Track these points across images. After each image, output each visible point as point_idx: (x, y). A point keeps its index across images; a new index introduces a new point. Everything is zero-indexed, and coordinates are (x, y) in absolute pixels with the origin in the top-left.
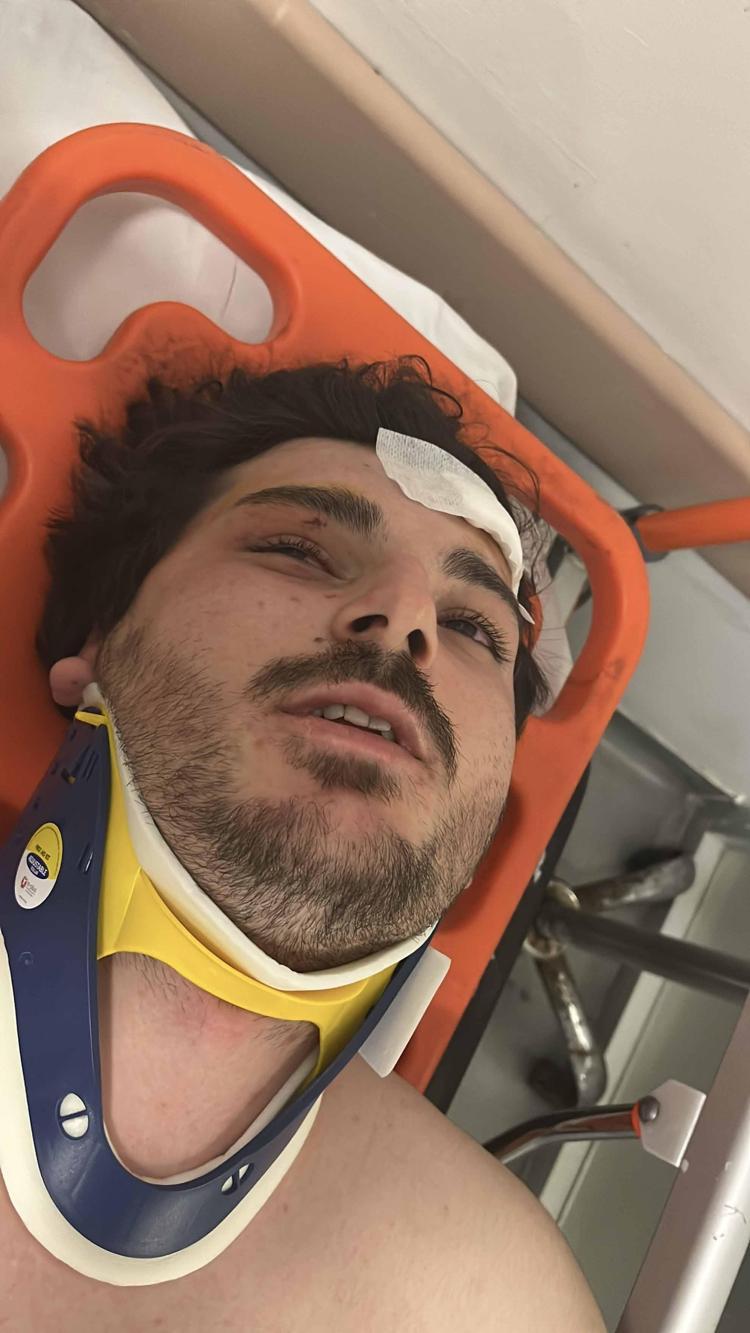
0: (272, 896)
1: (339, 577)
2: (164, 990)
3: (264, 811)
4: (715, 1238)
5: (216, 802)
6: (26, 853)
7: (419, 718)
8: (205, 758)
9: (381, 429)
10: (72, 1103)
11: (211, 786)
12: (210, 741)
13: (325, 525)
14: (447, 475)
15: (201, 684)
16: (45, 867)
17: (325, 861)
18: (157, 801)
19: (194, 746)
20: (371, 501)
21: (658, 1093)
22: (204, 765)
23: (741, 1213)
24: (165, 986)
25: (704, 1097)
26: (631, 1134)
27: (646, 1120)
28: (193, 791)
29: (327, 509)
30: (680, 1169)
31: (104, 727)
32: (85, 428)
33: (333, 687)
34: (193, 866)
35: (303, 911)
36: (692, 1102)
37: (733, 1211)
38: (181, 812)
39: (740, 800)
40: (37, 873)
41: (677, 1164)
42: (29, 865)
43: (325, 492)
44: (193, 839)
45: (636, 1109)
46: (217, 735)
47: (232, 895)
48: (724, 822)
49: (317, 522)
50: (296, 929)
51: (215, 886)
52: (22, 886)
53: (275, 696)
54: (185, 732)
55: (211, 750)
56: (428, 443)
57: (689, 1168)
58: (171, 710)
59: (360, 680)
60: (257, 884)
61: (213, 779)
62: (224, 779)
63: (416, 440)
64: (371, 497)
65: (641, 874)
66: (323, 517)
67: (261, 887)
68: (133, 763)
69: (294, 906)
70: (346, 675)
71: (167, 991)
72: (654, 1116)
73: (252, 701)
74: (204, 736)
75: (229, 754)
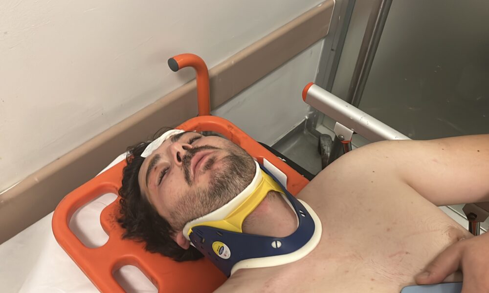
0: (231, 187)
1: (170, 166)
3: (211, 182)
4: (368, 124)
5: (208, 194)
7: (202, 150)
8: (200, 196)
9: (142, 156)
10: (274, 244)
13: (157, 167)
15: (185, 196)
16: (222, 247)
17: (225, 172)
19: (197, 198)
23: (363, 116)
25: (337, 123)
27: (344, 139)
28: (206, 200)
29: (153, 166)
33: (192, 165)
34: (222, 204)
35: (237, 181)
36: (338, 126)
37: (362, 119)
39: (307, 117)
40: (223, 250)
41: (352, 132)
42: (221, 253)
43: (149, 166)
44: (216, 203)
46: (196, 193)
47: (230, 196)
48: (313, 123)
50: (241, 184)
53: (191, 178)
54: (193, 201)
55: (198, 194)
58: (188, 204)
60: (228, 189)
61: (204, 195)
66: (155, 167)
67: (229, 189)
69: (235, 182)
70: (189, 162)
71: (253, 219)
73: (191, 184)
74: (195, 196)
75: (200, 190)
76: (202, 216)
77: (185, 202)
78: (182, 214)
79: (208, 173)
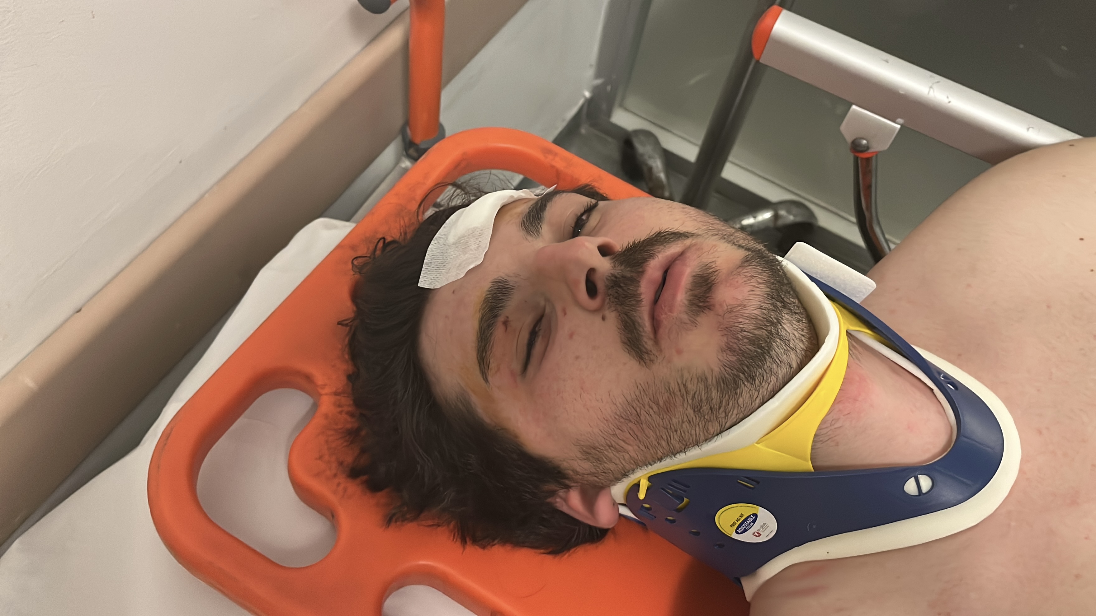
0: (778, 348)
1: (544, 309)
2: (835, 428)
3: (730, 348)
4: (949, 102)
5: (718, 382)
6: (735, 536)
7: (659, 252)
8: (687, 392)
9: (419, 285)
10: (910, 487)
11: (707, 387)
12: (676, 389)
13: (507, 317)
14: (451, 239)
15: (634, 397)
16: (749, 517)
18: (713, 428)
19: (679, 401)
20: (490, 285)
21: (849, 139)
22: (692, 393)
23: (933, 84)
24: (833, 427)
25: (854, 107)
26: (874, 159)
27: (867, 148)
28: (709, 400)
29: (496, 316)
30: (902, 126)
31: (650, 479)
32: (389, 520)
33: (644, 302)
34: (758, 401)
35: (786, 328)
36: (857, 114)
37: (932, 90)
38: (722, 409)
39: (587, 94)
40: (752, 524)
41: (899, 126)
42: (745, 531)
43: (482, 318)
44: (741, 400)
45: (857, 154)
46: (673, 386)
47: (776, 375)
48: (604, 106)
49: (506, 323)
51: (770, 387)
52: (760, 535)
53: (648, 344)
54: (667, 409)
55: (682, 387)
56: (427, 253)
57: (902, 118)
58: (652, 419)
59: (639, 286)
60: (770, 356)
61: (702, 386)
62: (703, 379)
63: (425, 261)
64: (486, 285)
65: (645, 169)
66: (501, 319)
67: (772, 354)
68: (685, 448)
69: (783, 332)
70: (636, 296)
71: (836, 426)
72: (864, 142)
73: (652, 361)
74: (672, 393)
75: (686, 375)
76: (697, 444)
77: (638, 415)
78: (629, 448)
79: (705, 320)
